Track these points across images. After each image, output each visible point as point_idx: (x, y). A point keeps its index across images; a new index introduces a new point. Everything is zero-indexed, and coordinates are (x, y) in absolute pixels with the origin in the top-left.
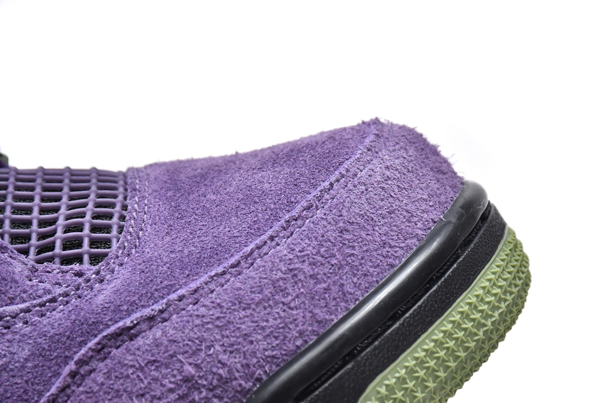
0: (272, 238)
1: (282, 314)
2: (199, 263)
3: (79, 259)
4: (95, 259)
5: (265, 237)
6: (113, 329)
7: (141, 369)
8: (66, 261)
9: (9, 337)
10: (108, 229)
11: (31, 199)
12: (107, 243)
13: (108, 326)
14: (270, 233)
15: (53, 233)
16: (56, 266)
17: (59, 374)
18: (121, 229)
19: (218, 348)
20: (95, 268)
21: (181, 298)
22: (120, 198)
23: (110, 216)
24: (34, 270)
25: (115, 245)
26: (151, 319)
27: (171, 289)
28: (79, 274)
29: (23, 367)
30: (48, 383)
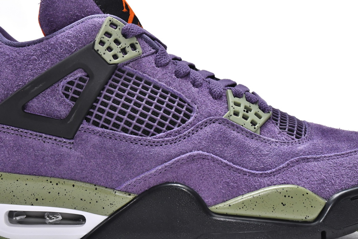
0: (355, 152)
1: (354, 173)
2: (332, 150)
3: (292, 135)
4: (298, 137)
5: (353, 150)
7: (309, 171)
8: (289, 134)
9: (270, 147)
10: (301, 131)
12: (301, 135)
13: (301, 156)
15: (285, 126)
17: (284, 163)
18: (305, 133)
19: (333, 174)
20: (298, 139)
21: (325, 157)
23: (302, 128)
25: (303, 137)
26: (315, 158)
27: (322, 153)
28: (293, 139)
29: (273, 157)
30: (279, 164)
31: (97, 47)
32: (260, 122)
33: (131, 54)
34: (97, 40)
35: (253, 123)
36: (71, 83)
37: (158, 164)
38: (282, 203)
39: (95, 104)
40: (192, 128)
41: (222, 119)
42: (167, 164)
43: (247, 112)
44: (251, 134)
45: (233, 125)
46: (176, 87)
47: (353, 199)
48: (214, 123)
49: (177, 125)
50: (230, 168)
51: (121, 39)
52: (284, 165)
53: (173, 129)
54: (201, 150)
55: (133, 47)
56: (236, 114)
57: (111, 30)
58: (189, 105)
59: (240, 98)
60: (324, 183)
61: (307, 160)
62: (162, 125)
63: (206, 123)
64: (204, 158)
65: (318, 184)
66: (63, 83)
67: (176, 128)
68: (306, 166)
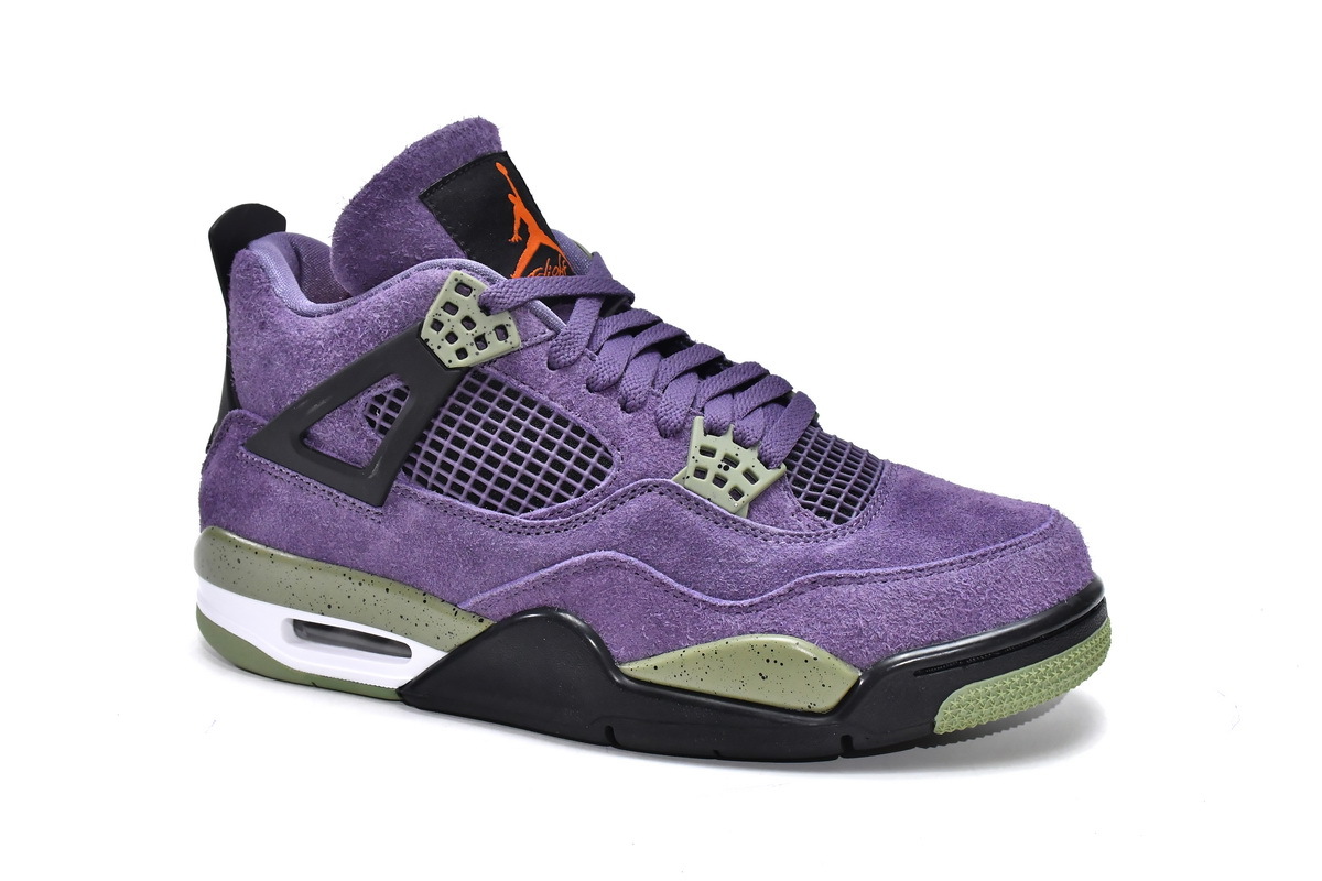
0: (951, 564)
1: (934, 616)
2: (900, 557)
3: (828, 515)
4: (838, 520)
5: (947, 561)
6: (827, 573)
7: (832, 607)
8: (820, 513)
9: (764, 546)
10: (854, 503)
11: (822, 452)
12: (849, 513)
13: (825, 570)
14: (951, 560)
15: (821, 490)
16: (812, 513)
17: (782, 585)
18: (862, 508)
19: (884, 617)
20: (836, 526)
21: (877, 575)
22: (872, 485)
23: (860, 495)
24: (798, 510)
25: (854, 518)
26: (853, 578)
27: (875, 565)
28: (824, 526)
29: (763, 569)
30: (773, 587)
31: (427, 332)
32: (751, 490)
33: (496, 347)
34: (428, 320)
35: (736, 493)
36: (380, 399)
37: (530, 571)
38: (761, 674)
39: (419, 444)
40: (603, 502)
41: (667, 484)
42: (544, 572)
43: (726, 468)
44: (725, 518)
45: (688, 498)
46: (583, 414)
47: (916, 674)
48: (649, 491)
49: (576, 492)
50: (668, 589)
51: (477, 316)
52: (781, 590)
53: (566, 499)
54: (615, 548)
55: (502, 332)
56: (701, 473)
57: (457, 298)
58: (606, 450)
59: (719, 436)
60: (860, 635)
61: (837, 581)
62: (547, 491)
63: (634, 491)
64: (620, 566)
65: (847, 636)
66: (365, 398)
67: (573, 500)
68: (828, 595)
